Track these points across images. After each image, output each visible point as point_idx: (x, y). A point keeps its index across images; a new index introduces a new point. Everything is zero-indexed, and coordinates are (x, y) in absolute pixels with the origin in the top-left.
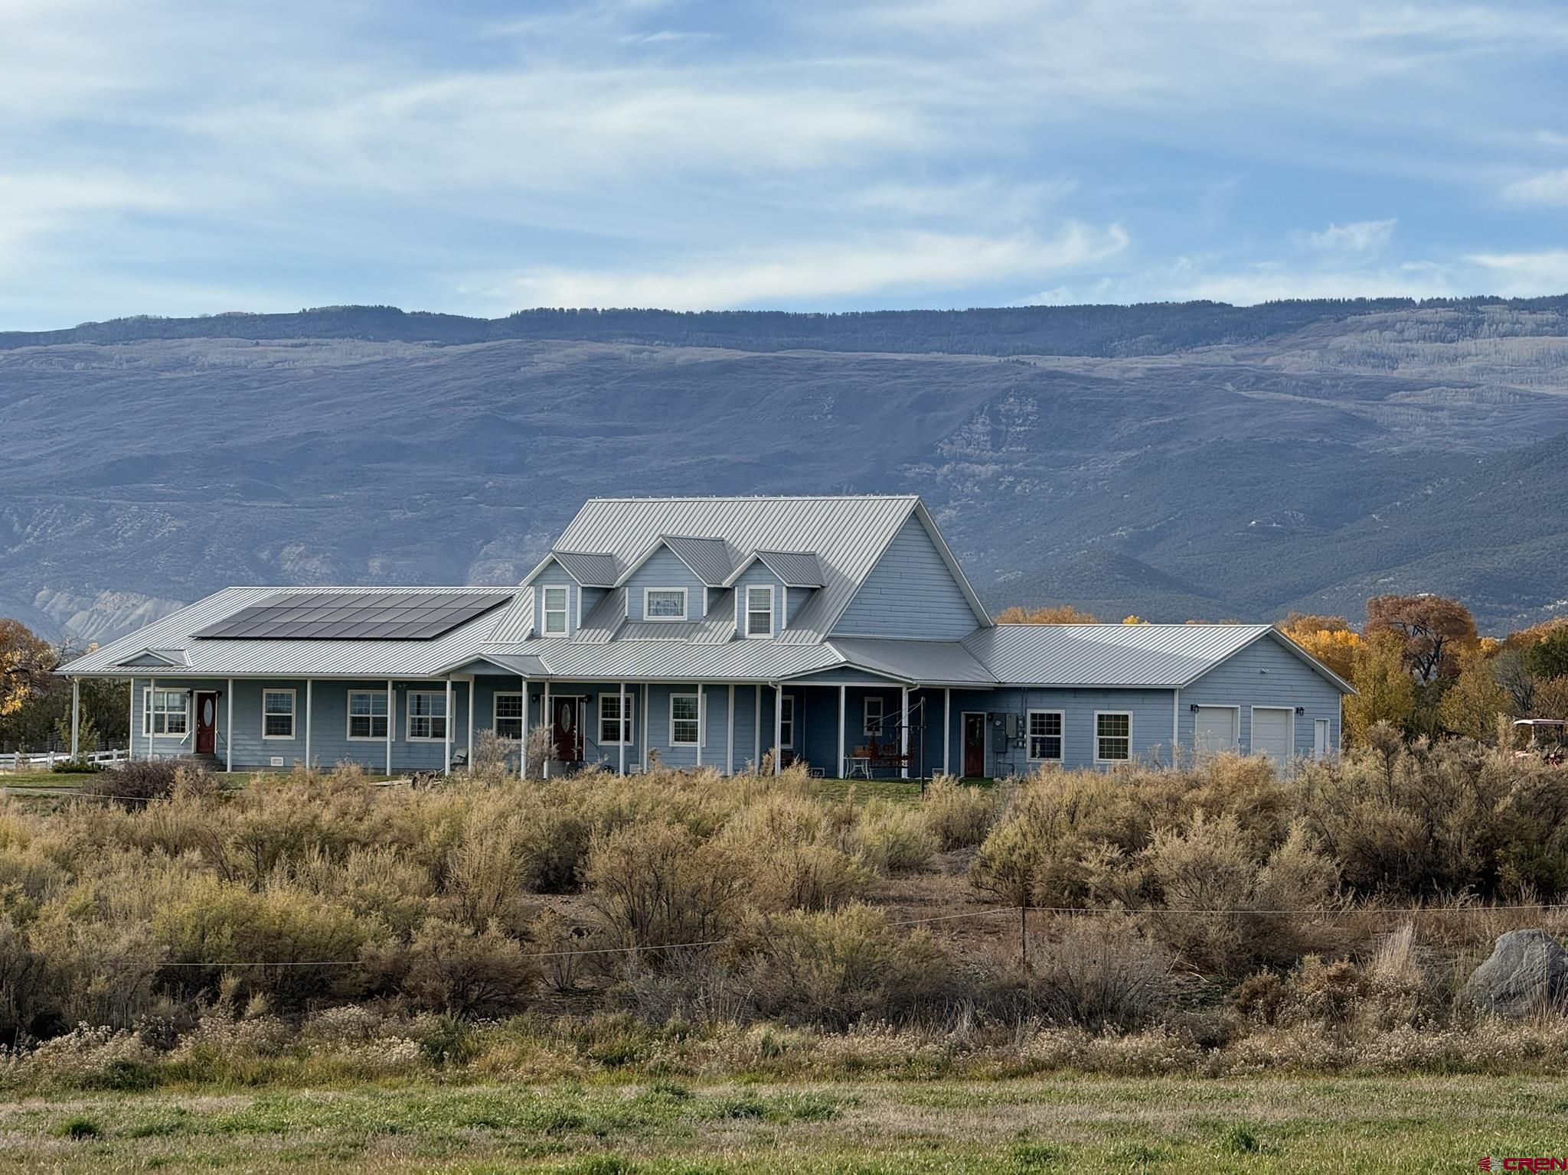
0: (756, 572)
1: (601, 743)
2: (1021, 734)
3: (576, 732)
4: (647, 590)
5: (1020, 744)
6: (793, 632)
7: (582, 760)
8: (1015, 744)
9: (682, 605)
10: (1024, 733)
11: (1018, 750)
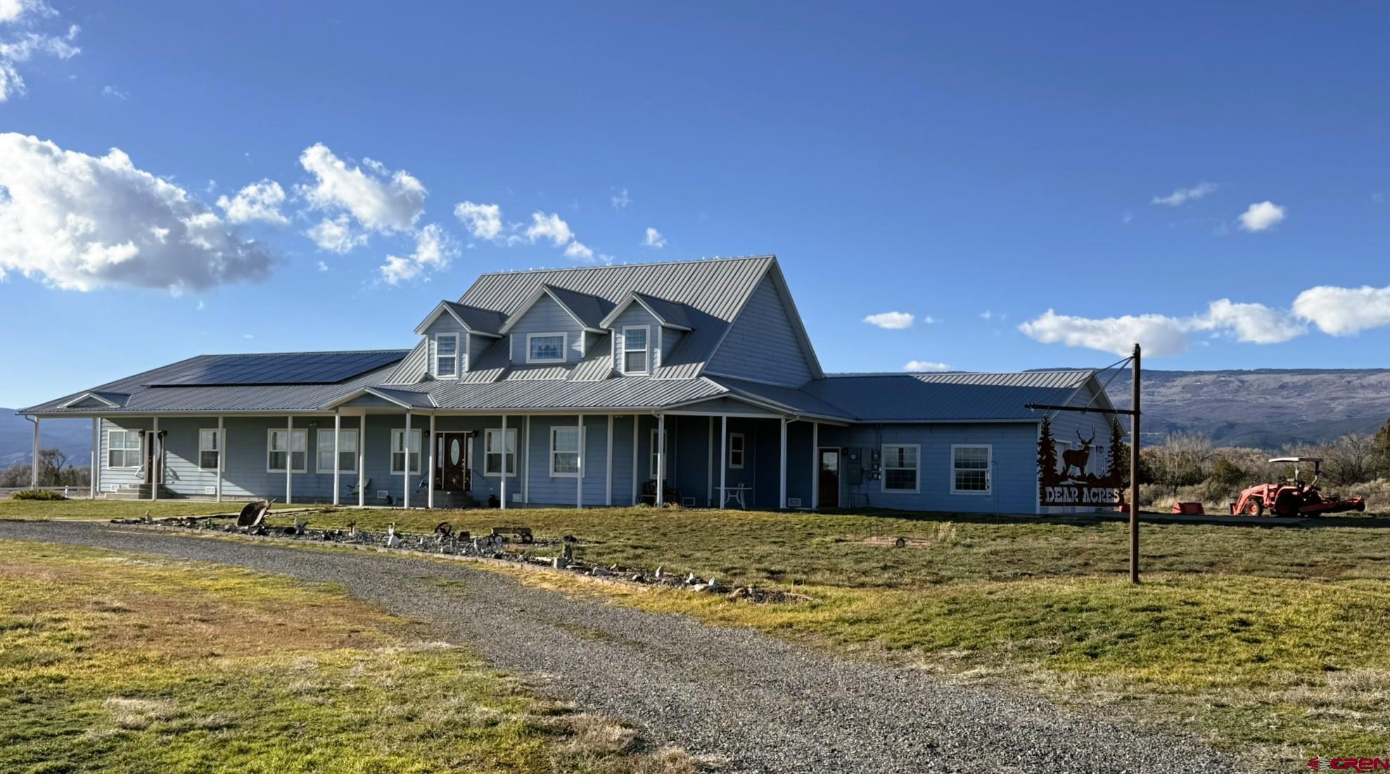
0: (632, 313)
1: (486, 474)
2: (876, 467)
3: (464, 464)
4: (529, 336)
5: (876, 476)
6: (668, 368)
7: (469, 490)
8: (870, 476)
9: (562, 349)
10: (879, 466)
11: (873, 481)
